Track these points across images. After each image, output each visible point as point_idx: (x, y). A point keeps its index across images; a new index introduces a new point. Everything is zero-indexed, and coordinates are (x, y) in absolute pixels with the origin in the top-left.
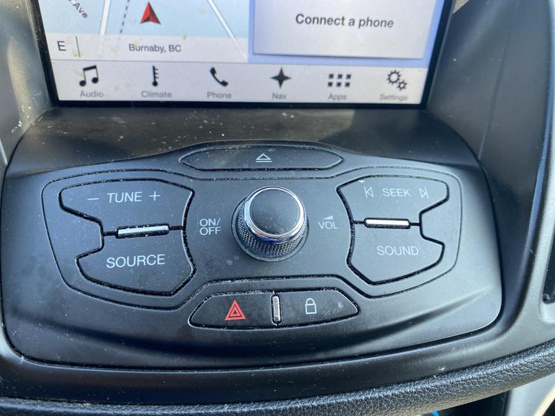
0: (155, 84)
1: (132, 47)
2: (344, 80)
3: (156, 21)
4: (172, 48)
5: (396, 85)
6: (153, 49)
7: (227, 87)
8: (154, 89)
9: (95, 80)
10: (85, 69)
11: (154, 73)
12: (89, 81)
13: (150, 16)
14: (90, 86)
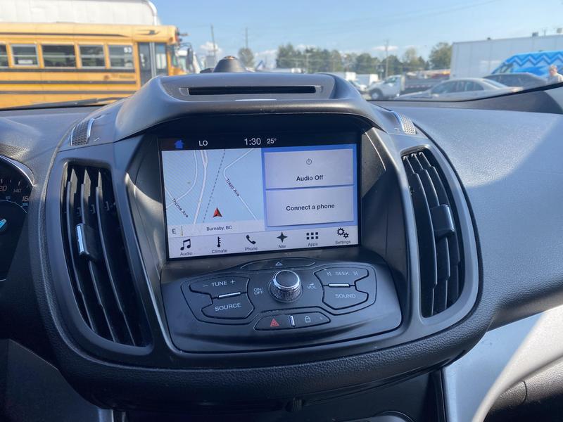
0: (219, 246)
1: (208, 229)
2: (315, 236)
3: (220, 215)
4: (227, 228)
5: (342, 236)
6: (219, 229)
7: (255, 244)
8: (218, 249)
9: (189, 247)
10: (184, 241)
11: (219, 241)
12: (186, 247)
13: (218, 214)
14: (186, 250)
